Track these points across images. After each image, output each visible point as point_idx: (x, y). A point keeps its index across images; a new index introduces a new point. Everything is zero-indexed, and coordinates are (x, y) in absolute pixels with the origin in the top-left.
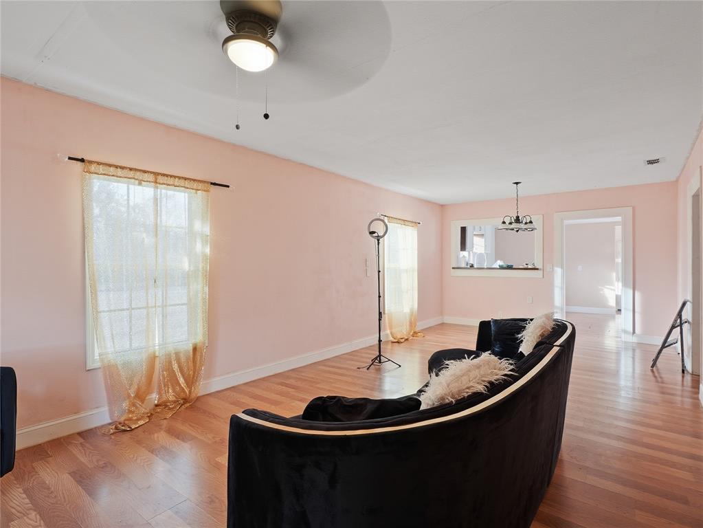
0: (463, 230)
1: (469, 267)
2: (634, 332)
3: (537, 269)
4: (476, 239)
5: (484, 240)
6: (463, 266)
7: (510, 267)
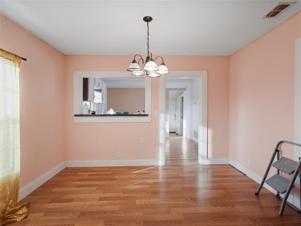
0: (86, 81)
1: (90, 114)
2: (207, 157)
3: (147, 115)
4: (96, 93)
5: (101, 94)
6: (86, 113)
7: (126, 114)
